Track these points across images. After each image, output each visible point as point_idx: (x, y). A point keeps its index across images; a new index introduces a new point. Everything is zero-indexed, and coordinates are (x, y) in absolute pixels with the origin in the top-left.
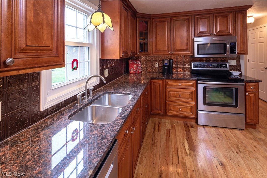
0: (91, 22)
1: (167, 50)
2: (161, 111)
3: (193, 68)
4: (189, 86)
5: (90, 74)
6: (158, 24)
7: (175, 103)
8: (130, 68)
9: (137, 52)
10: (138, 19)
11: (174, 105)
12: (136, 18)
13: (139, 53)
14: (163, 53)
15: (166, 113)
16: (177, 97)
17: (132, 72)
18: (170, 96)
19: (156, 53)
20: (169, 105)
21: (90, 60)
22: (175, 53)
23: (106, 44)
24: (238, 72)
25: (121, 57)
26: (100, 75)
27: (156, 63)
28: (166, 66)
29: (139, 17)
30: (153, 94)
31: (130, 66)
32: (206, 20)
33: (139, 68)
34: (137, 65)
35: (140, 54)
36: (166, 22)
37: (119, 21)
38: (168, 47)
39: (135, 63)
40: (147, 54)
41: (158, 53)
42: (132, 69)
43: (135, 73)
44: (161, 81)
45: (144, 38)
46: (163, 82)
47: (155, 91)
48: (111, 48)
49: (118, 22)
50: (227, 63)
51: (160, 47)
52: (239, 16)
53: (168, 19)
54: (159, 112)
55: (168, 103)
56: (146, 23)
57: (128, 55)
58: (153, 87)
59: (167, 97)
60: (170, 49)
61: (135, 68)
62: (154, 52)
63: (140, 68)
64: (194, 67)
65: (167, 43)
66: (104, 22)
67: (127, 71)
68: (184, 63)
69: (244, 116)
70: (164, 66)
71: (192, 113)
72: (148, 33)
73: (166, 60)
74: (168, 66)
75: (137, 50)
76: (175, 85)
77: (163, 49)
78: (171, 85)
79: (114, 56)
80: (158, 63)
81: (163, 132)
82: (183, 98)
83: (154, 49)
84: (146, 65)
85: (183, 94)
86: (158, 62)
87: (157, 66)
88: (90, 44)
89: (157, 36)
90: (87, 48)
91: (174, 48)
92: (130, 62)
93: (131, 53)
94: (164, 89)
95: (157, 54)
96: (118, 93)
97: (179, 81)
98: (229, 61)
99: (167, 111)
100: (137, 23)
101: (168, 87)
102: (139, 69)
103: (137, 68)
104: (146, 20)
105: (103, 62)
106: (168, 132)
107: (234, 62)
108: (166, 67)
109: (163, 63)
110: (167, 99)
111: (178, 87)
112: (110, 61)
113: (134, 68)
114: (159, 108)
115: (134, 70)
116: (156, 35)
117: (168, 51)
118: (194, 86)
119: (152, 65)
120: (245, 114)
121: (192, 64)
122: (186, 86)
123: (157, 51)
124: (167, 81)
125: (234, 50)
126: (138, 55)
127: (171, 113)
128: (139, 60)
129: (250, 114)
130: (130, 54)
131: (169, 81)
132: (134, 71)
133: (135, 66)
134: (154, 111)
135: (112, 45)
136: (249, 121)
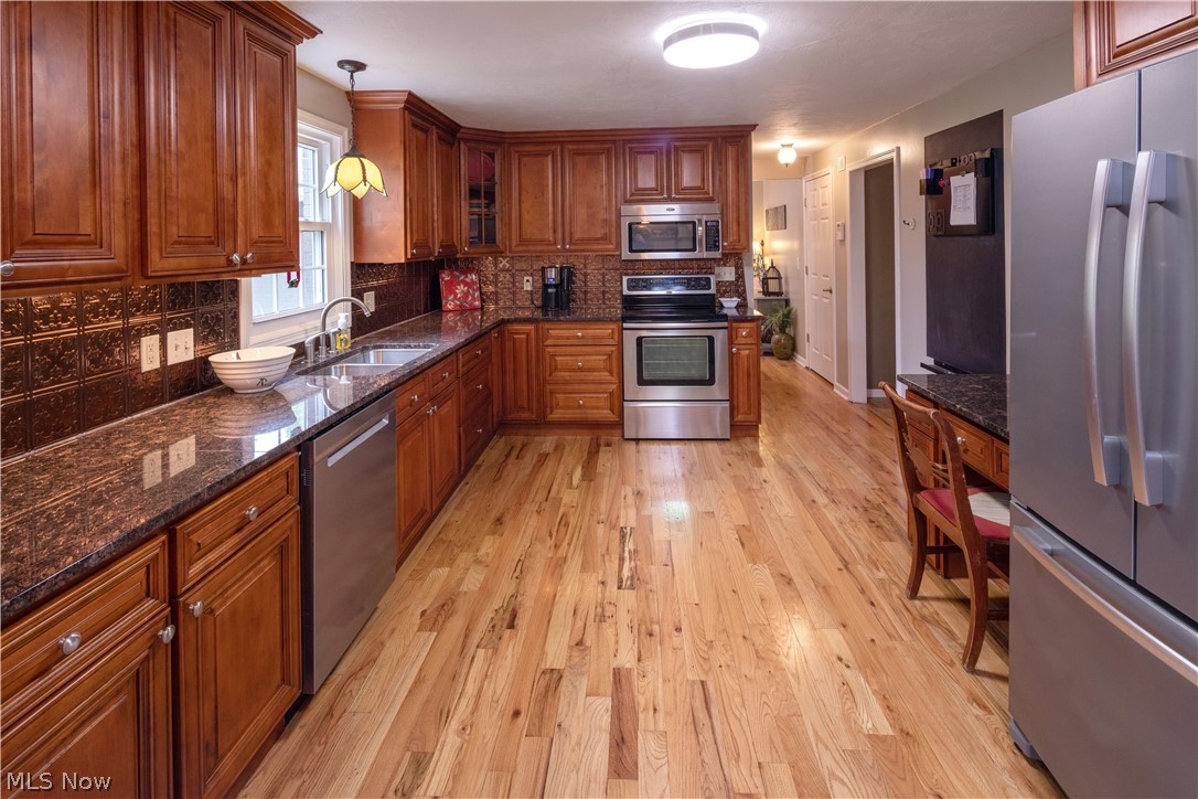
0: (336, 180)
1: (551, 239)
2: (532, 413)
3: (626, 292)
4: (603, 337)
5: (326, 301)
6: (525, 160)
7: (569, 387)
8: (444, 293)
9: (464, 244)
10: (462, 146)
11: (564, 393)
12: (456, 144)
13: (469, 248)
14: (539, 248)
15: (545, 417)
16: (574, 370)
17: (450, 307)
18: (556, 369)
19: (520, 248)
20: (552, 393)
21: (325, 266)
22: (573, 247)
23: (367, 223)
24: (735, 299)
25: (409, 256)
26: (353, 296)
27: (526, 278)
28: (550, 286)
29: (466, 141)
30: (509, 367)
31: (443, 287)
32: (653, 157)
33: (473, 296)
34: (466, 284)
35: (471, 251)
36: (547, 155)
37: (402, 165)
38: (555, 231)
39: (462, 277)
40: (494, 249)
41: (525, 248)
42: (451, 297)
43: (461, 310)
44: (531, 327)
45: (483, 201)
46: (537, 330)
47: (515, 358)
48: (382, 234)
49: (399, 166)
50: (711, 277)
51: (531, 231)
52: (731, 152)
53: (553, 148)
54: (525, 415)
55: (548, 387)
56: (492, 156)
57: (432, 254)
58: (509, 345)
59: (548, 373)
60: (559, 235)
61: (459, 296)
62: (514, 244)
63: (477, 294)
64: (629, 289)
65: (551, 217)
66: (365, 180)
67: (435, 304)
68: (604, 278)
69: (727, 404)
70: (546, 286)
71: (612, 410)
72: (497, 188)
73: (551, 267)
74: (555, 286)
75: (463, 239)
76: (568, 338)
77: (539, 237)
78: (558, 338)
79: (390, 256)
80: (530, 278)
81: (530, 458)
82: (589, 370)
83: (515, 236)
84: (496, 286)
85: (588, 361)
86: (532, 275)
87: (528, 287)
88: (326, 224)
89: (523, 197)
90: (318, 235)
91: (571, 233)
92: (444, 276)
93: (441, 246)
94: (538, 351)
95: (525, 251)
96: (400, 347)
97: (579, 326)
98: (717, 270)
99: (548, 410)
100: (462, 158)
101: (549, 342)
102: (474, 299)
103: (466, 295)
104: (490, 148)
105: (362, 271)
106: (543, 458)
107: (728, 274)
108: (550, 290)
109: (543, 279)
110: (548, 378)
111: (576, 342)
112: (377, 268)
113: (456, 294)
114: (525, 405)
115: (459, 300)
116: (520, 194)
117: (555, 244)
118: (616, 336)
119: (514, 283)
120: (731, 400)
121: (625, 279)
122: (594, 337)
123: (523, 241)
124: (547, 326)
125: (715, 241)
126: (465, 253)
127: (556, 415)
128: (471, 271)
129: (742, 399)
130: (437, 250)
131: (553, 327)
132: (456, 305)
133: (460, 289)
134: (514, 415)
135: (385, 226)
136: (740, 418)
